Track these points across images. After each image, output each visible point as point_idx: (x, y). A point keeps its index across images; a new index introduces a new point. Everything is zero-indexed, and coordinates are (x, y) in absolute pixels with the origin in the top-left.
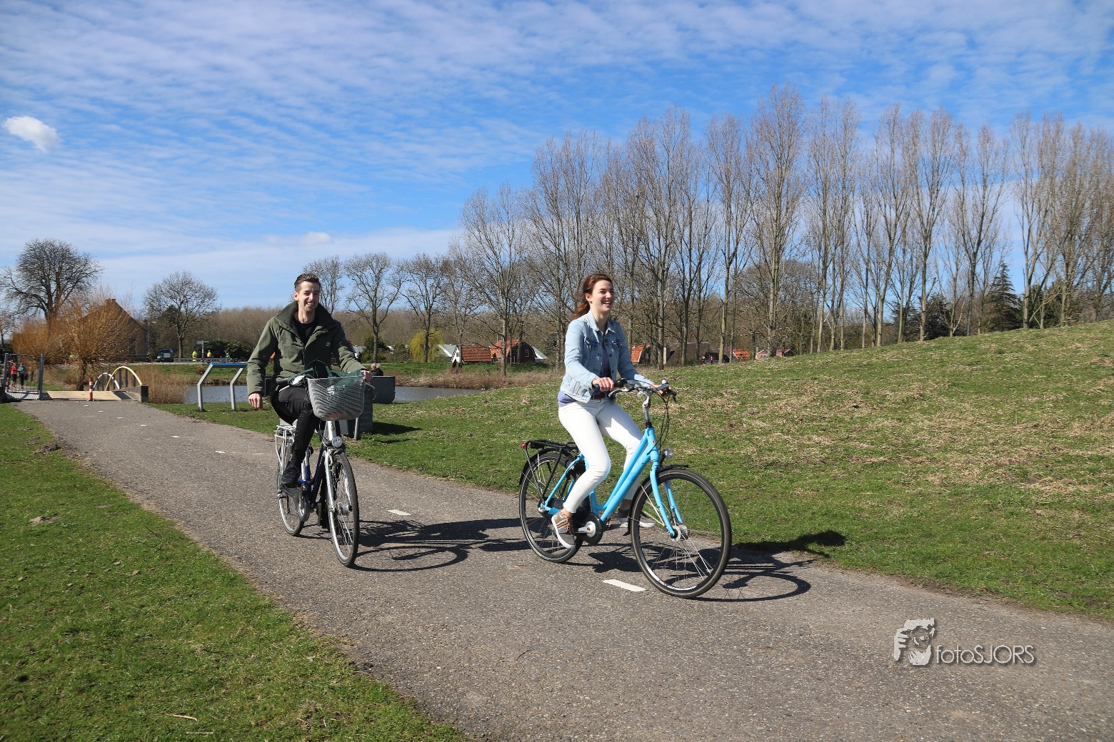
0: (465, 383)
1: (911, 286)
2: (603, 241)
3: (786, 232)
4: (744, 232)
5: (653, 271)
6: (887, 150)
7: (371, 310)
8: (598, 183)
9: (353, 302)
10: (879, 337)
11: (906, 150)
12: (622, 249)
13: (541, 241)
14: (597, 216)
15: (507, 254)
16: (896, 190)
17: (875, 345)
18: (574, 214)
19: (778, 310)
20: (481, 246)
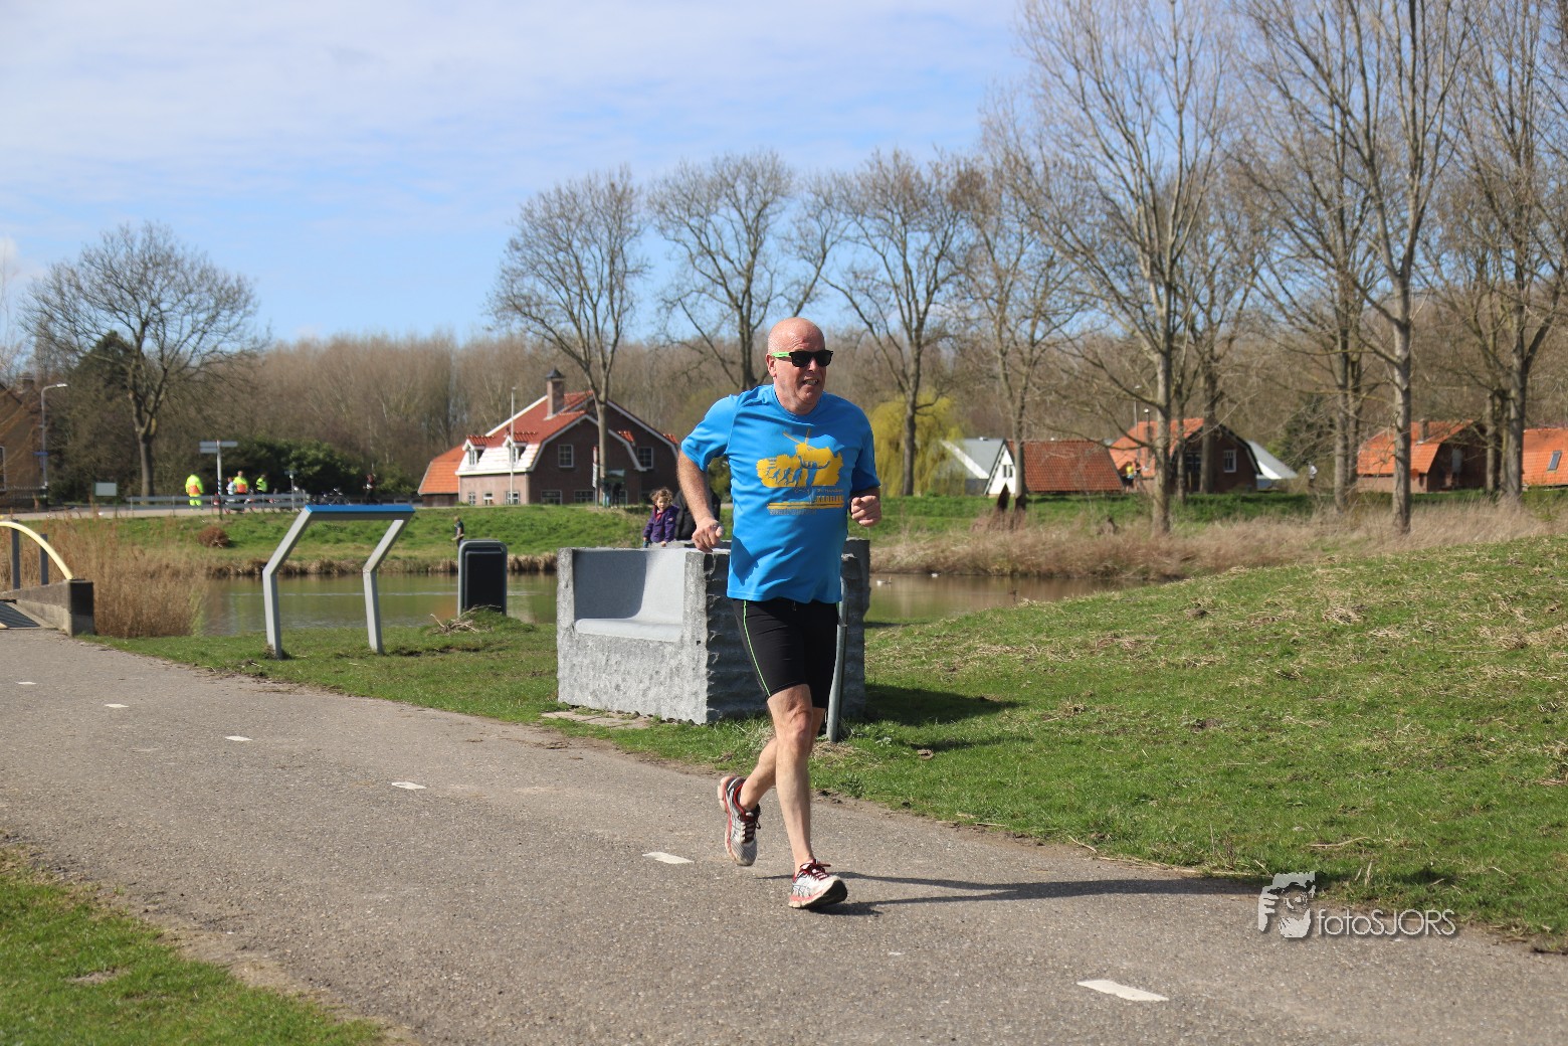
0: (1043, 560)
2: (1500, 76)
7: (738, 335)
13: (1286, 94)
15: (1172, 141)
20: (1083, 115)
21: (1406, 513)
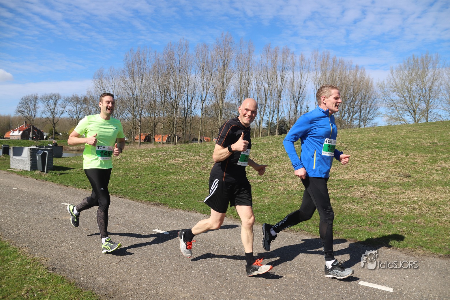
1: (273, 115)
2: (152, 92)
3: (226, 91)
4: (209, 90)
5: (172, 105)
6: (265, 61)
7: (52, 117)
8: (151, 68)
9: (44, 114)
10: (261, 133)
11: (272, 61)
12: (160, 95)
13: (127, 91)
14: (150, 82)
16: (268, 76)
17: (259, 137)
18: (140, 80)
19: (222, 122)
20: (101, 91)
21: (140, 145)
